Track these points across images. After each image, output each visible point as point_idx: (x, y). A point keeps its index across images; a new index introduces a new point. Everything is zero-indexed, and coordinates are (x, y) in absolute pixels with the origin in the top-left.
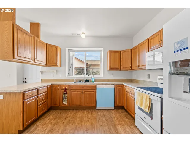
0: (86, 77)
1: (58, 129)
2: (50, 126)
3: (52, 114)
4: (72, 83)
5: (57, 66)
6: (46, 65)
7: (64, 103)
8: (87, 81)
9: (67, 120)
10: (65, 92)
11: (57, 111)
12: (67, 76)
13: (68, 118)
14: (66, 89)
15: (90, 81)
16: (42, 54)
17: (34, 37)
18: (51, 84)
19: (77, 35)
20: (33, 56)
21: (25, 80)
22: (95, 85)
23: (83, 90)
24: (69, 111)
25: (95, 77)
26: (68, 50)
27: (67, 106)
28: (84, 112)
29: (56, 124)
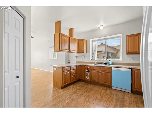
0: (105, 61)
1: (79, 92)
2: (76, 89)
3: (79, 83)
4: (93, 65)
5: (83, 53)
6: (77, 52)
7: (87, 78)
8: (106, 64)
9: (86, 89)
10: (88, 71)
11: (83, 82)
12: (91, 60)
13: (87, 89)
14: (88, 69)
15: (108, 64)
16: (74, 46)
17: (70, 37)
18: (79, 65)
19: (97, 28)
20: (69, 48)
21: (69, 62)
22: (110, 67)
23: (100, 70)
24: (90, 84)
25: (113, 61)
26: (92, 40)
27: (89, 80)
28: (100, 88)
29: (80, 89)
